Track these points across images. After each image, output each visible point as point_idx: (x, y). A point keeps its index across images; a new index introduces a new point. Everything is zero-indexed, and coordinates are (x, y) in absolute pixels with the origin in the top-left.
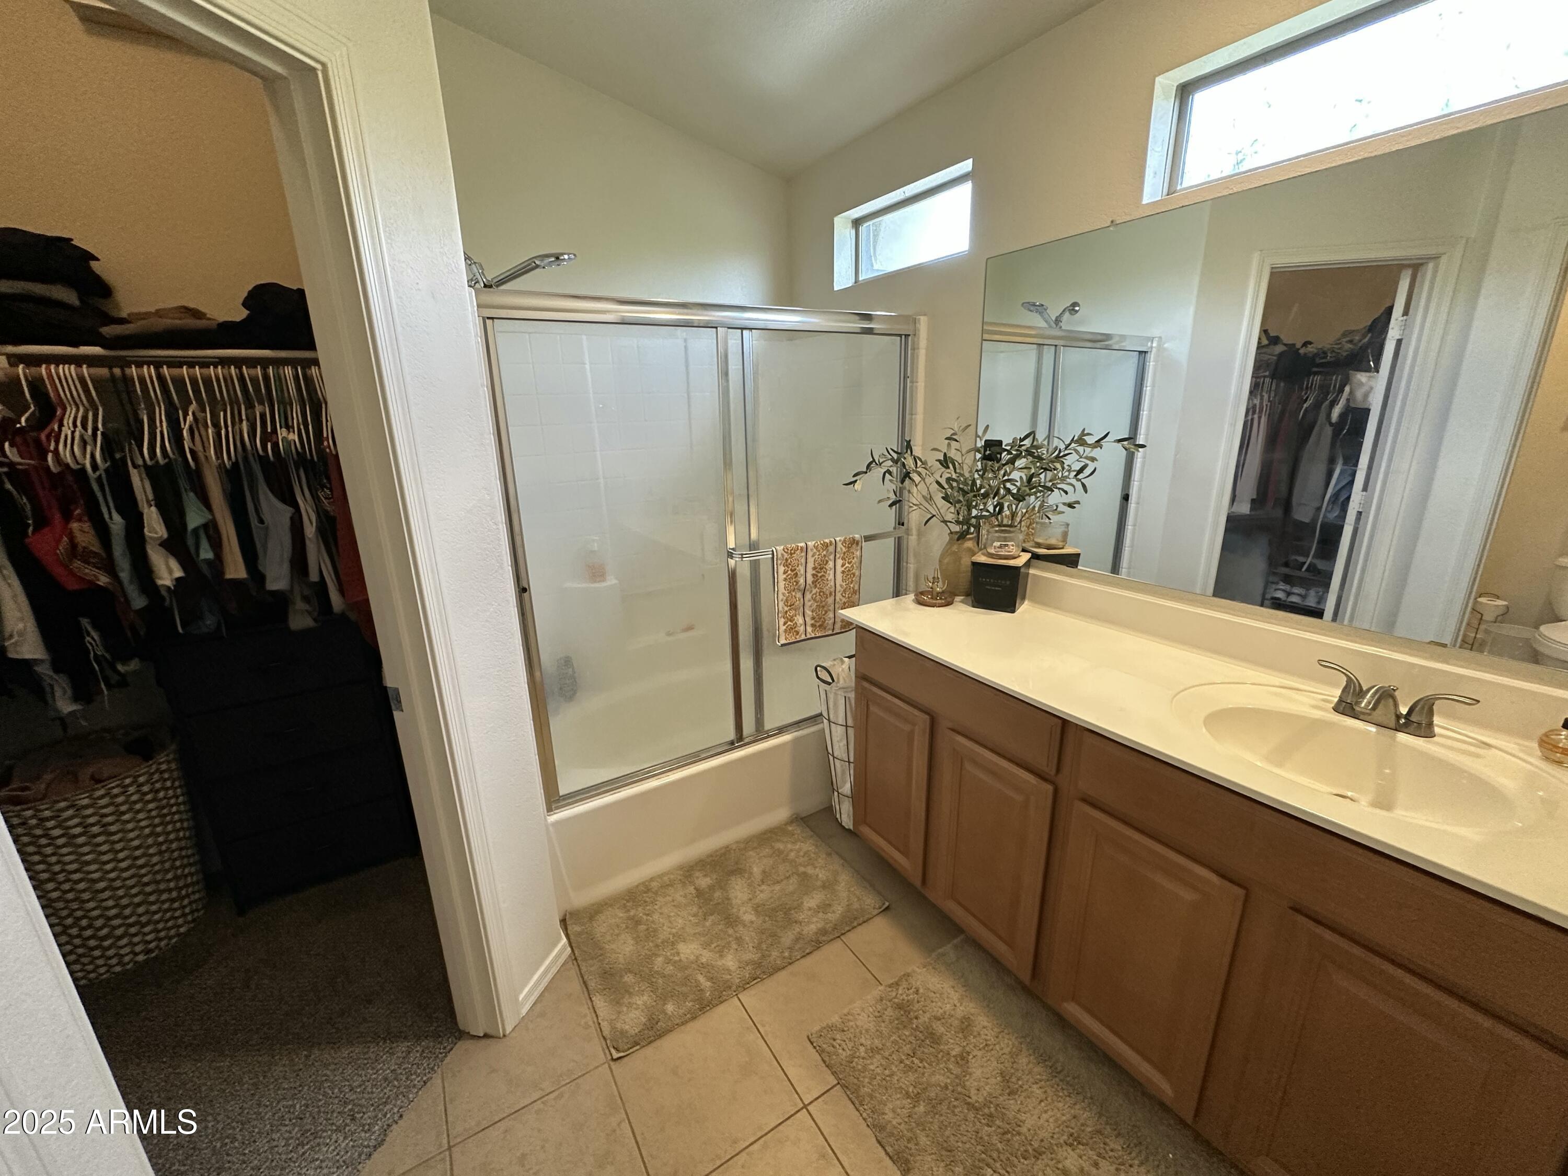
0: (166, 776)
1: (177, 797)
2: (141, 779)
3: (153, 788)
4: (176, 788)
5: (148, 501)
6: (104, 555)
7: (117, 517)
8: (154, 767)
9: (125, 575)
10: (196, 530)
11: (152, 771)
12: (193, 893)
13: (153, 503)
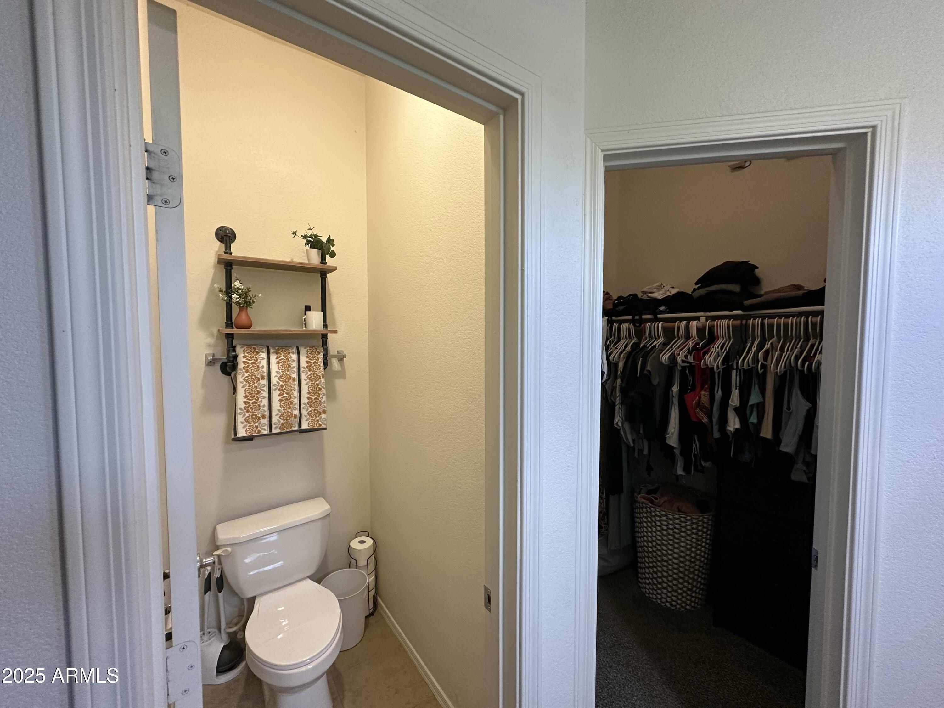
0: (705, 525)
1: (707, 539)
2: (694, 521)
3: (698, 528)
4: (708, 535)
5: (736, 386)
6: (709, 409)
7: (720, 392)
8: (701, 518)
9: (715, 420)
10: (752, 406)
11: (700, 519)
12: (699, 593)
13: (738, 388)
